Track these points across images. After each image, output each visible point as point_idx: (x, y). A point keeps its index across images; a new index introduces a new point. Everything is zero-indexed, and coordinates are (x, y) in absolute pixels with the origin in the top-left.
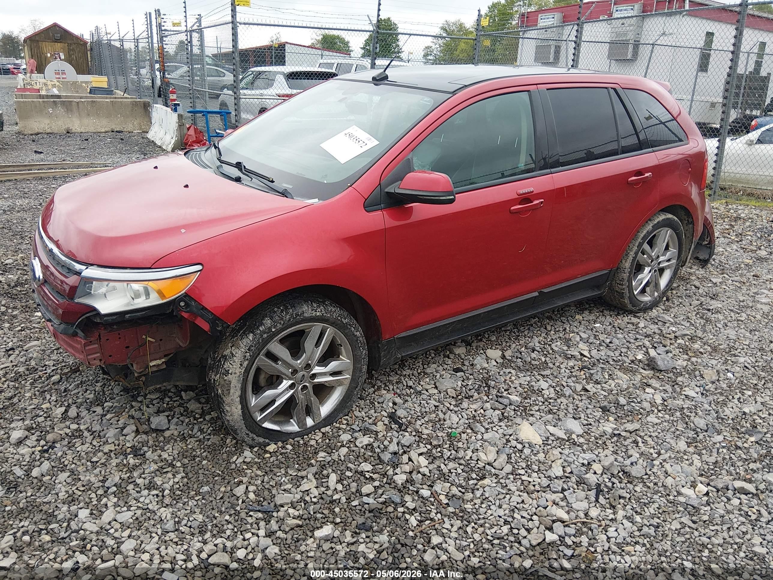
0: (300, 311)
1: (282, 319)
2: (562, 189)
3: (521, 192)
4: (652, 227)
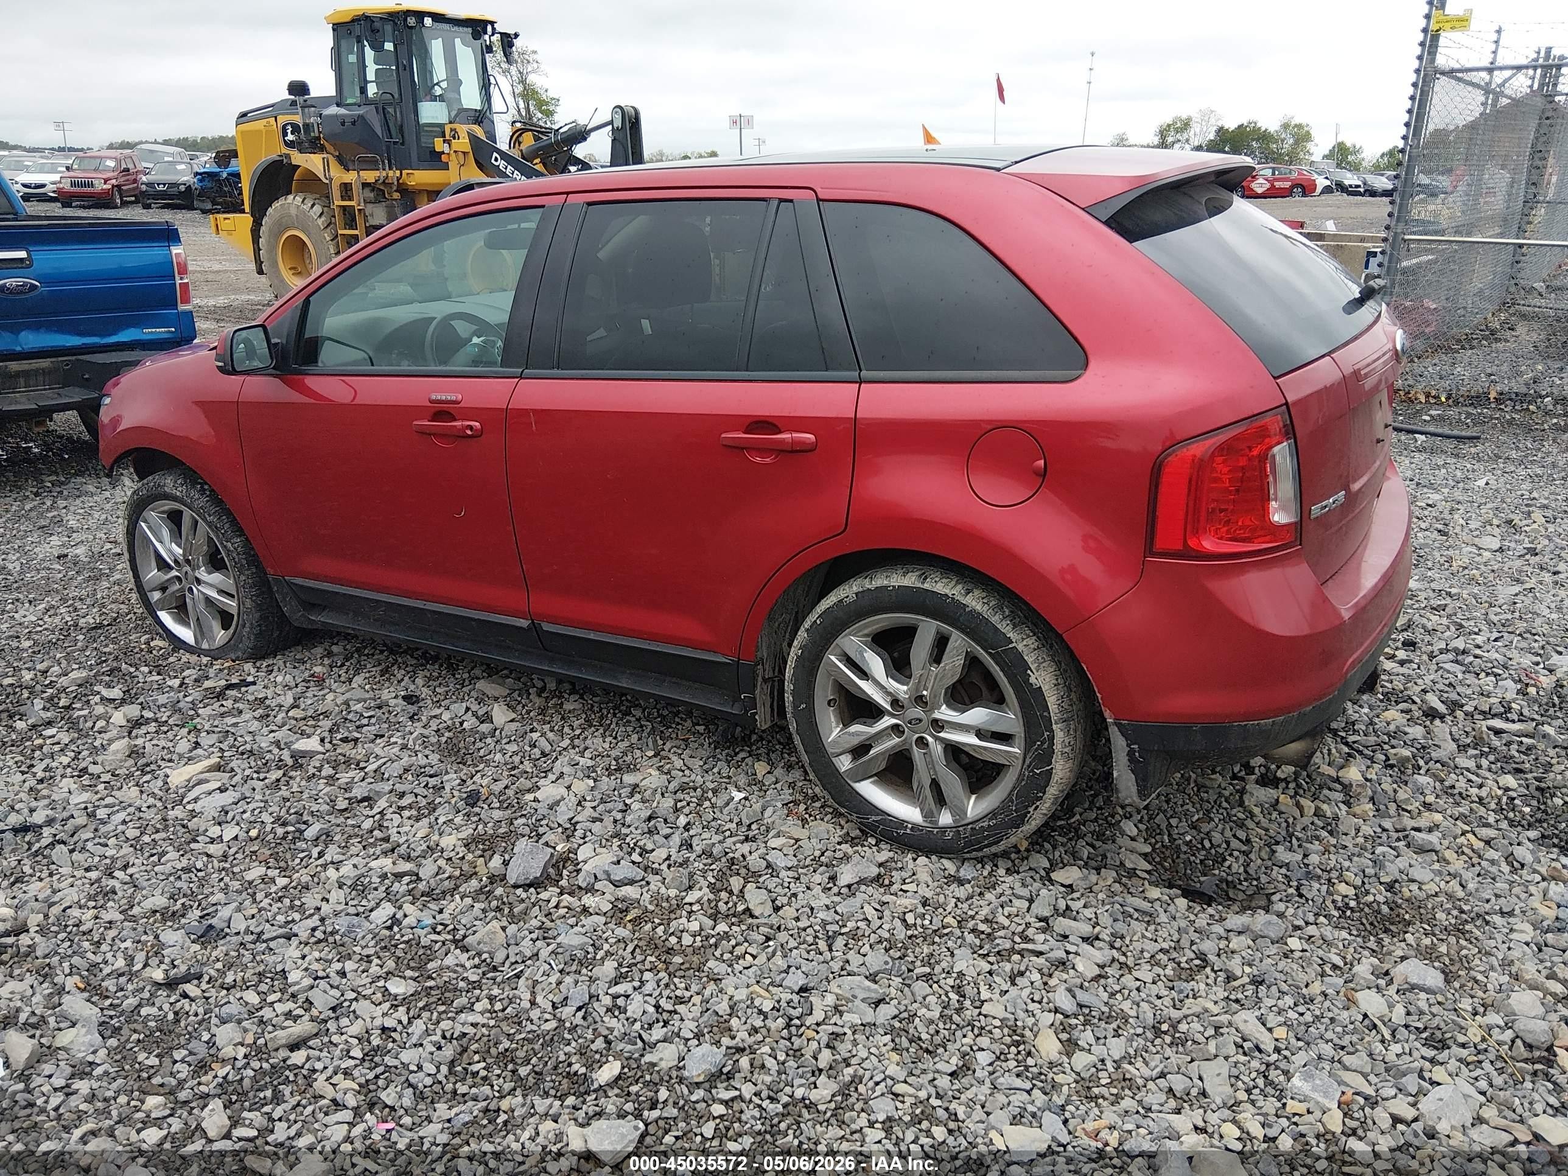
3: (437, 396)
4: (857, 594)
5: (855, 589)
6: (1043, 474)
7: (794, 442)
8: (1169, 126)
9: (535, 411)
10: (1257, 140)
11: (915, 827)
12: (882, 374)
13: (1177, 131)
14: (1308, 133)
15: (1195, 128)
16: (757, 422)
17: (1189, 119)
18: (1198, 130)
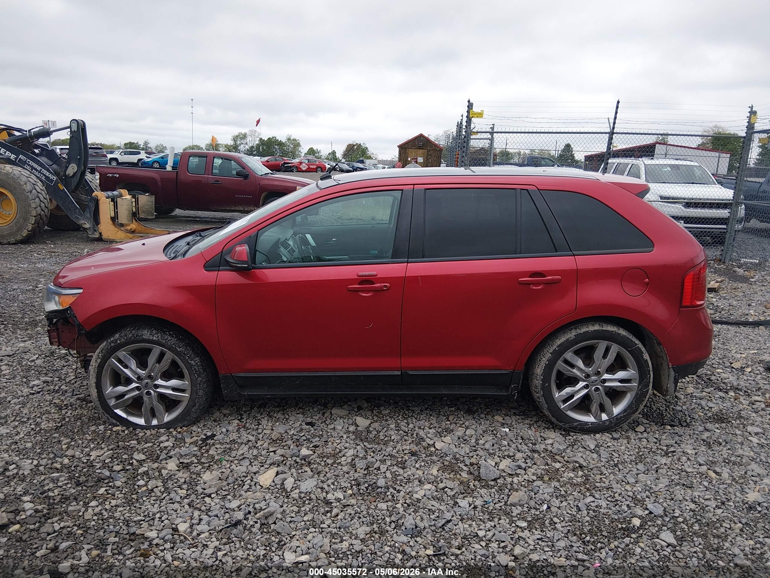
0: (141, 333)
1: (126, 336)
2: (416, 277)
3: (361, 274)
4: (575, 336)
5: (574, 334)
6: (647, 284)
7: (553, 279)
8: (237, 136)
9: (421, 276)
10: (278, 145)
11: (592, 423)
12: (582, 252)
13: (241, 139)
14: (299, 143)
15: (249, 139)
16: (534, 273)
17: (246, 134)
18: (251, 139)
